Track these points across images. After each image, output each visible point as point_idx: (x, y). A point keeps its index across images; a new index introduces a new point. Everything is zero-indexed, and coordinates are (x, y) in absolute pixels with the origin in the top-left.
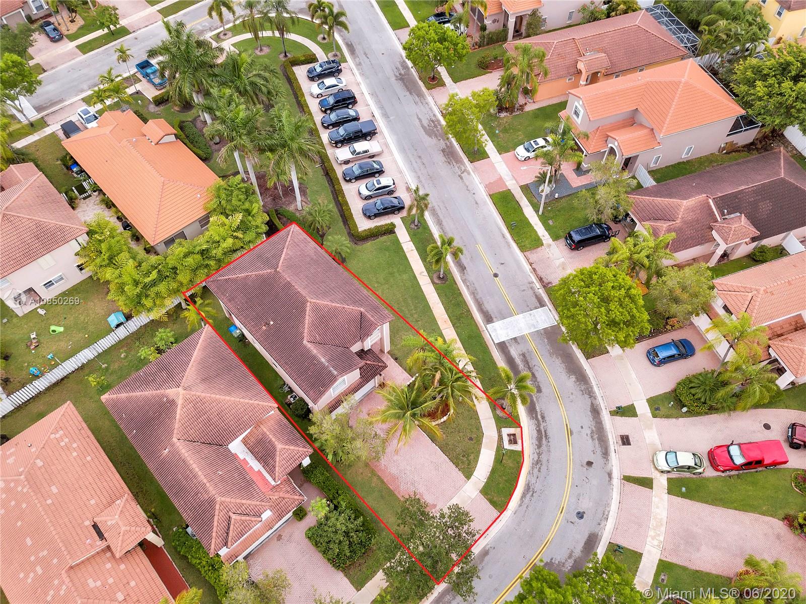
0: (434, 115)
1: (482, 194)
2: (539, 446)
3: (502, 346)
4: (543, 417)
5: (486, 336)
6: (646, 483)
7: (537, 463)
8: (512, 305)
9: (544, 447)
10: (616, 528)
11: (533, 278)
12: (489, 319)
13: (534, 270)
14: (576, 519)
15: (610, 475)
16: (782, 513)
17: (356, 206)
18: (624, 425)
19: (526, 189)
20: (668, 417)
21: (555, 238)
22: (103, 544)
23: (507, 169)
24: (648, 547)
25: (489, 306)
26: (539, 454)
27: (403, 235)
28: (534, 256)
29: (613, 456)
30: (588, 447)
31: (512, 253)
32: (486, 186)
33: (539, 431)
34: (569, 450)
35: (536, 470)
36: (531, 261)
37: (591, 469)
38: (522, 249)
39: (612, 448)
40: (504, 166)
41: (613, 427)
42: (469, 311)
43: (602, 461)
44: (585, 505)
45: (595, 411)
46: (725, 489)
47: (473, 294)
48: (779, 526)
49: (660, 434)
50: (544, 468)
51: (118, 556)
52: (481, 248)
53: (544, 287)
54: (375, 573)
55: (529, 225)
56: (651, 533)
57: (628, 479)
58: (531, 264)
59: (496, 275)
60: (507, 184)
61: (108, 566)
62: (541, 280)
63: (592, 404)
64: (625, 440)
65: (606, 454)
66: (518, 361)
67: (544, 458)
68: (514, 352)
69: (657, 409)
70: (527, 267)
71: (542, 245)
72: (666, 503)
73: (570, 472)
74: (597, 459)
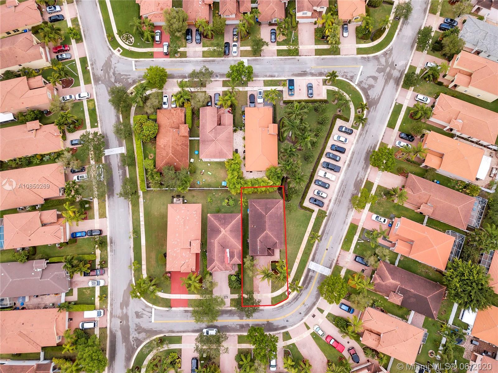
0: (364, 178)
1: (349, 221)
2: (293, 300)
3: (309, 270)
4: (301, 295)
5: (308, 264)
6: (308, 328)
7: (289, 303)
8: (322, 261)
9: (294, 301)
10: (292, 330)
11: (336, 259)
12: (313, 260)
13: (339, 256)
14: (286, 321)
15: (302, 319)
16: (329, 359)
17: (310, 194)
18: (317, 313)
19: (363, 229)
20: (329, 320)
21: (354, 252)
22: (190, 247)
23: (365, 218)
24: (294, 339)
25: (317, 257)
26: (292, 302)
27: (314, 215)
28: (343, 253)
29: (307, 316)
30: (303, 310)
31: (338, 247)
32: (353, 219)
33: (297, 297)
34: (299, 307)
35: (287, 304)
36: (340, 253)
37: (300, 315)
38: (342, 248)
39: (309, 315)
40: (365, 216)
41: (314, 311)
42: (310, 253)
43: (304, 315)
44: (290, 320)
45: (314, 304)
46: (323, 344)
47: (316, 250)
48: (326, 360)
49: (323, 322)
50: (289, 305)
51: (191, 252)
52: (331, 238)
53: (336, 263)
54: (236, 294)
55: (352, 242)
56: (298, 337)
57: (305, 323)
58: (340, 254)
59: (327, 250)
60: (360, 223)
61: (188, 252)
62: (337, 261)
63: (315, 302)
64: (314, 316)
65: (306, 315)
66: (309, 277)
67: (292, 303)
68: (310, 274)
69: (329, 317)
70: (337, 254)
71: (349, 251)
72: (307, 335)
73: (294, 311)
74: (303, 314)
